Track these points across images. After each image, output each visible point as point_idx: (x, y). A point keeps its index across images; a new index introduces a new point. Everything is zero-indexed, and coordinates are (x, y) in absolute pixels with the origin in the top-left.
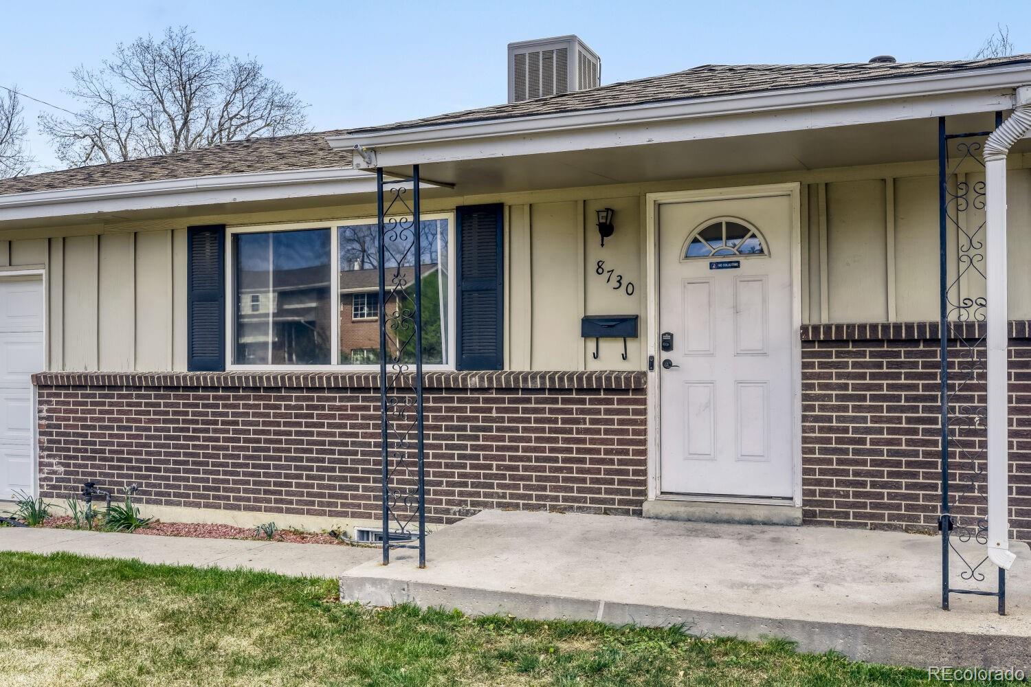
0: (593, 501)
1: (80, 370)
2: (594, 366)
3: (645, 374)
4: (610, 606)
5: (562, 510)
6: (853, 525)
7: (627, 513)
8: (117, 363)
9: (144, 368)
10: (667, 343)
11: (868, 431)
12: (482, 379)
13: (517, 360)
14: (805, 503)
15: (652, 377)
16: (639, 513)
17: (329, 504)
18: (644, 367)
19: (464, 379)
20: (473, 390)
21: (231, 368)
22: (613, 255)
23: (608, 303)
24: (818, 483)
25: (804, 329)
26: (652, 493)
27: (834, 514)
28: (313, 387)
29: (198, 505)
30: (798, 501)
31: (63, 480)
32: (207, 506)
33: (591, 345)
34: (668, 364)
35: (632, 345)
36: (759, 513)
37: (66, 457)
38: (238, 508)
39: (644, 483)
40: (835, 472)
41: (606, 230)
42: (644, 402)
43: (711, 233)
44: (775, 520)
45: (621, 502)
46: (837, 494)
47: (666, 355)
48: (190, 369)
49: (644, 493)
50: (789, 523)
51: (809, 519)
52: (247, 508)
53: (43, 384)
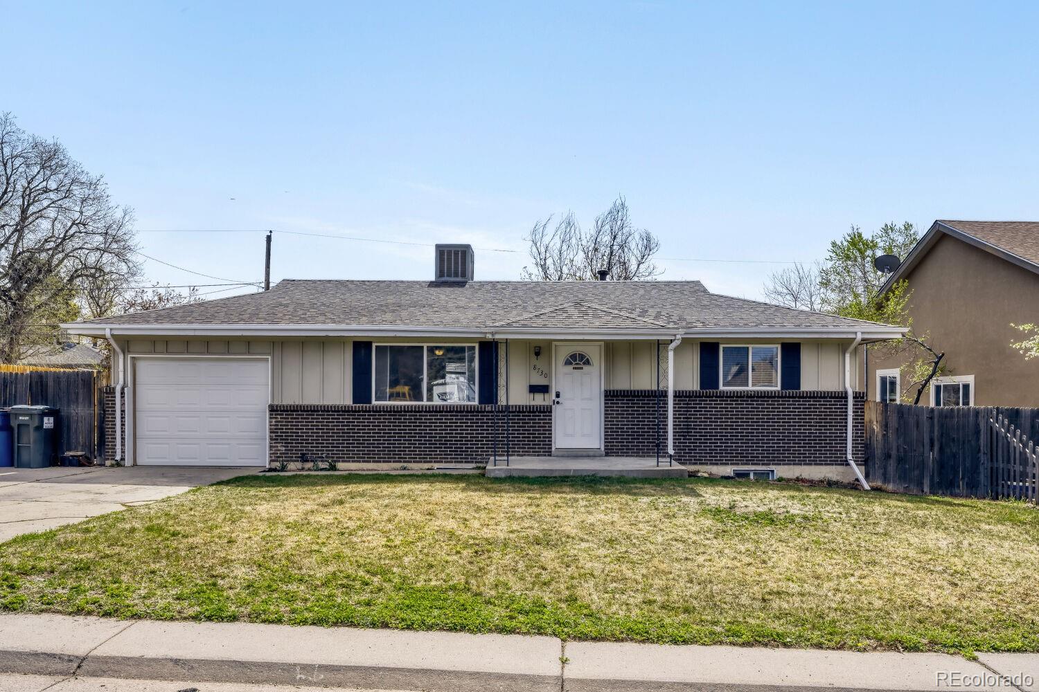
0: (533, 452)
1: (291, 402)
2: (533, 403)
3: (551, 407)
4: (574, 470)
5: (522, 456)
6: (620, 456)
7: (545, 455)
8: (312, 398)
9: (326, 403)
10: (558, 395)
11: (625, 425)
12: (492, 407)
13: (502, 401)
14: (605, 449)
15: (553, 407)
16: (550, 455)
17: (424, 458)
18: (551, 404)
19: (485, 408)
20: (487, 412)
21: (374, 402)
22: (540, 363)
23: (538, 380)
24: (610, 442)
25: (606, 391)
26: (553, 449)
27: (614, 452)
28: (418, 410)
29: (359, 462)
30: (603, 449)
31: (284, 454)
32: (363, 462)
33: (532, 395)
34: (558, 403)
35: (546, 395)
36: (591, 453)
37: (285, 443)
38: (380, 462)
39: (551, 444)
40: (615, 439)
41: (537, 354)
42: (551, 416)
43: (573, 357)
44: (597, 455)
45: (543, 452)
46: (615, 446)
47: (557, 400)
48: (353, 403)
49: (551, 448)
50: (601, 456)
51: (607, 454)
52: (384, 462)
53: (273, 409)
